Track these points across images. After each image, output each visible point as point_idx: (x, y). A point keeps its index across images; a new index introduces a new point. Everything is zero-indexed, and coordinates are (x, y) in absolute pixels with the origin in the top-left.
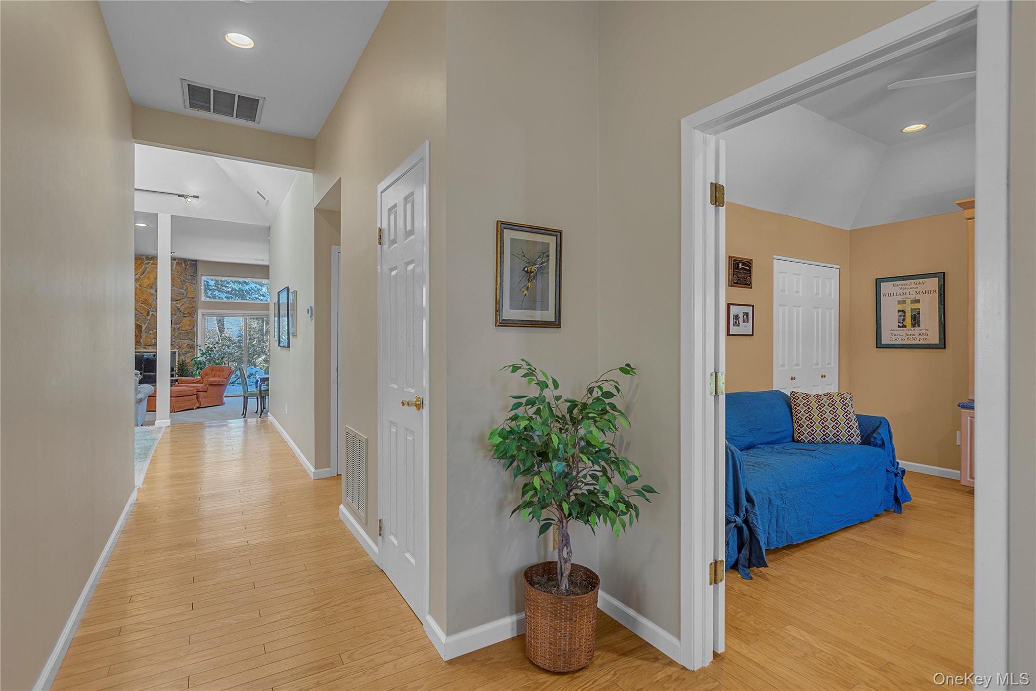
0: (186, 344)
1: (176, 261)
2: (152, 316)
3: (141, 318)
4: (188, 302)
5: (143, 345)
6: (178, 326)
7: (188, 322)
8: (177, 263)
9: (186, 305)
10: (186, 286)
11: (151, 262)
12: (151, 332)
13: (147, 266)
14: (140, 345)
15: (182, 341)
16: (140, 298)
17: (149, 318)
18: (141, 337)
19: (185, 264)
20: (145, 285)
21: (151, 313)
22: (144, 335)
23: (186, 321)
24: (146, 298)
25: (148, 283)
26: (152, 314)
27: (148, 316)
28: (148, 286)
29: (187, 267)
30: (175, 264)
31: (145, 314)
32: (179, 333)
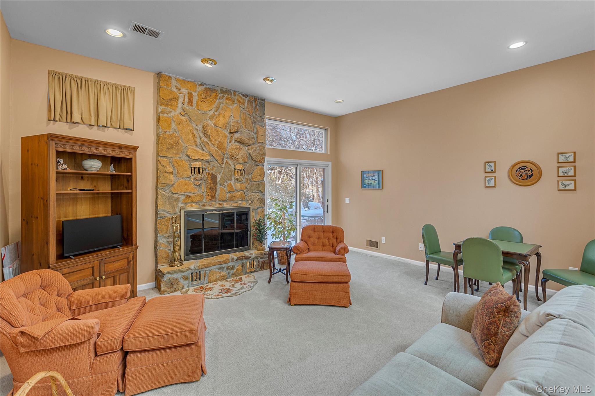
0: (257, 198)
1: (248, 98)
2: (226, 164)
3: (216, 165)
4: (258, 148)
5: (218, 200)
6: (250, 176)
7: (259, 172)
8: (248, 100)
9: (258, 151)
10: (257, 129)
11: (226, 96)
12: (225, 183)
13: (221, 101)
14: (215, 201)
15: (254, 194)
16: (215, 140)
17: (223, 166)
18: (216, 191)
19: (255, 102)
20: (220, 124)
21: (225, 160)
22: (219, 187)
23: (257, 170)
24: (222, 141)
25: (223, 122)
26: (226, 162)
27: (223, 163)
28: (223, 126)
29: (257, 106)
30: (246, 101)
31: (220, 161)
32: (251, 184)
